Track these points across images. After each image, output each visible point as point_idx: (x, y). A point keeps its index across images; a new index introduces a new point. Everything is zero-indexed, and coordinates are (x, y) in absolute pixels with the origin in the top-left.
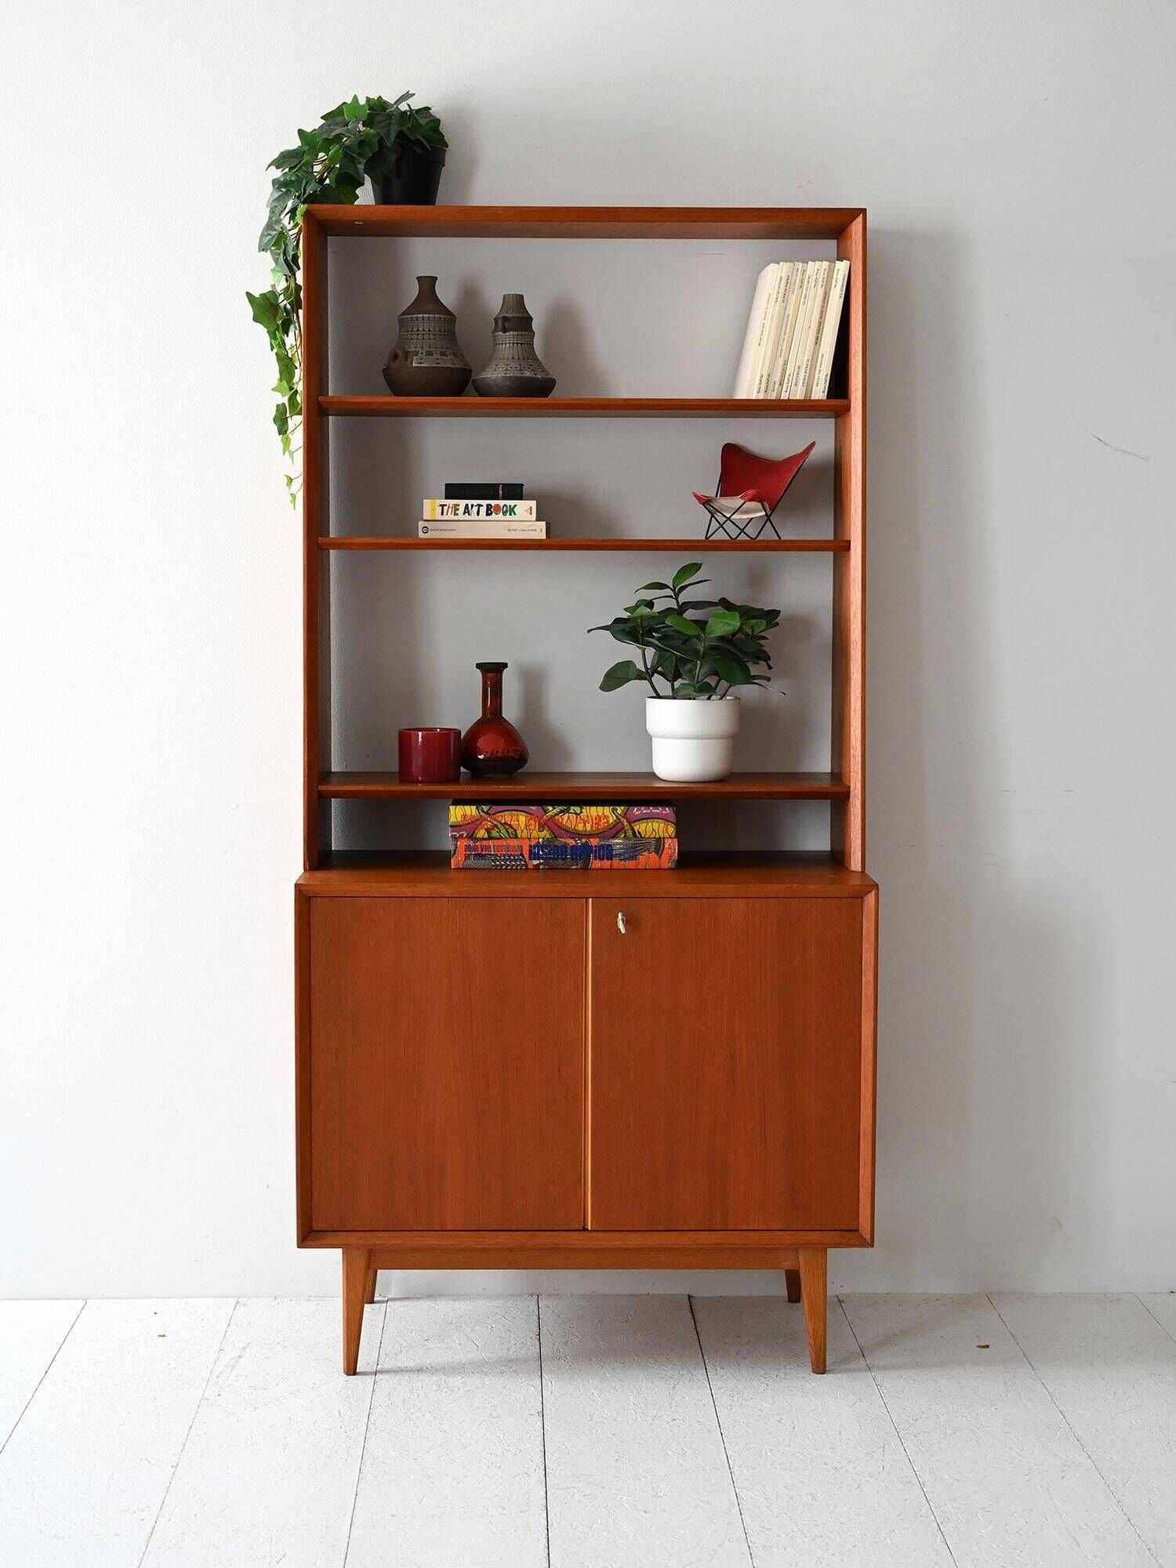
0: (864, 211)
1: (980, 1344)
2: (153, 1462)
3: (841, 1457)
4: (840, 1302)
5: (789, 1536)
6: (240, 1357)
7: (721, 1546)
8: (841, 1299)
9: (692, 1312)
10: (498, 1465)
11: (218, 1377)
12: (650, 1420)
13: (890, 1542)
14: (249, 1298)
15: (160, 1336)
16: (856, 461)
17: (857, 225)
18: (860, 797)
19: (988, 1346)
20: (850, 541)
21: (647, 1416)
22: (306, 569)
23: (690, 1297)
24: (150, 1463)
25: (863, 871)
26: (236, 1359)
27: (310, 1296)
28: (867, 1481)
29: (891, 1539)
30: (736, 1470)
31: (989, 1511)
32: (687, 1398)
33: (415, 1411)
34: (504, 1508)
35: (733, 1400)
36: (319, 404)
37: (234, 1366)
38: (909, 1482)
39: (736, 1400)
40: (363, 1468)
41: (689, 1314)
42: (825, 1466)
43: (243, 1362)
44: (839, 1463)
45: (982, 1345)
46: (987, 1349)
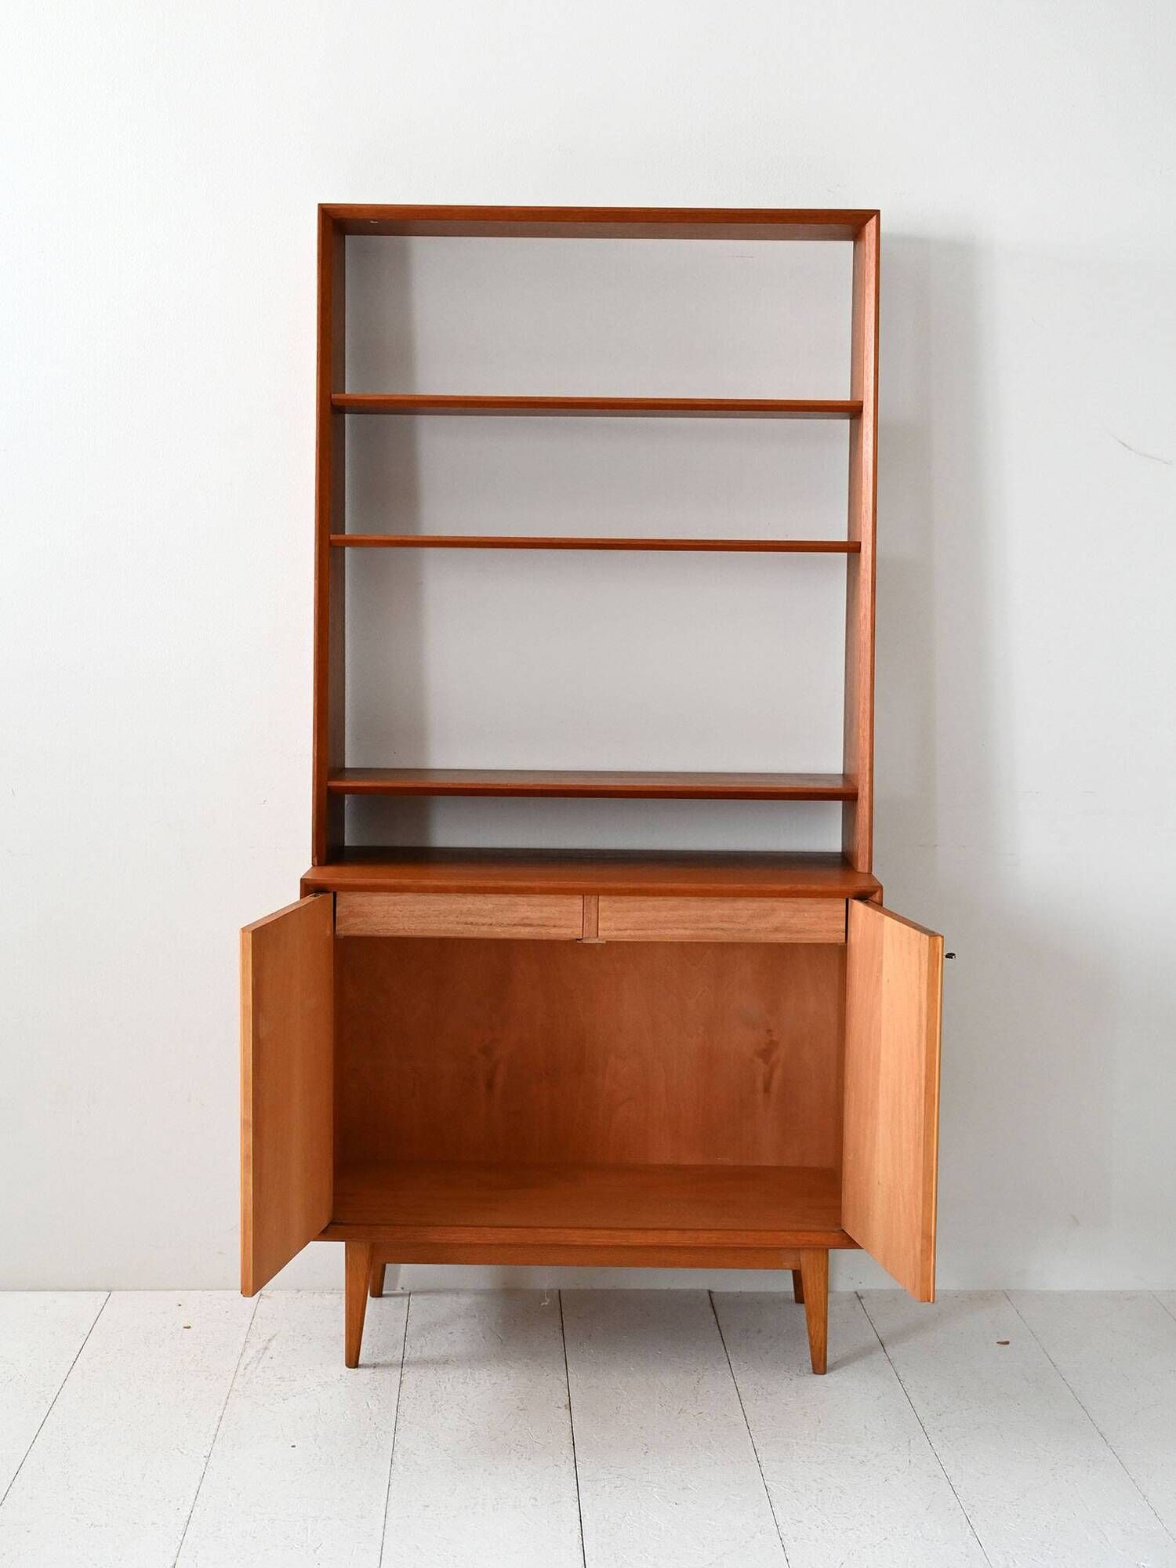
0: (877, 212)
1: (999, 1340)
2: (185, 1452)
3: (868, 1450)
4: (860, 1298)
5: (820, 1528)
6: (266, 1348)
7: (753, 1538)
8: (860, 1295)
9: (713, 1308)
10: (528, 1457)
11: (245, 1369)
12: (675, 1413)
13: (920, 1535)
14: (273, 1291)
15: (185, 1327)
16: (868, 462)
17: (870, 227)
18: (867, 797)
19: (1007, 1343)
20: (860, 543)
21: (673, 1409)
22: (317, 565)
23: (710, 1292)
24: (182, 1453)
25: (870, 873)
26: (262, 1351)
27: (333, 1289)
28: (895, 1474)
29: (921, 1532)
30: (763, 1464)
31: (1017, 1505)
32: (712, 1392)
33: (443, 1403)
34: (536, 1500)
35: (758, 1395)
36: (331, 402)
37: (261, 1358)
38: (935, 1476)
39: (760, 1393)
40: (394, 1459)
41: (711, 1310)
42: (853, 1460)
43: (269, 1353)
44: (866, 1456)
45: (1001, 1341)
46: (1006, 1346)
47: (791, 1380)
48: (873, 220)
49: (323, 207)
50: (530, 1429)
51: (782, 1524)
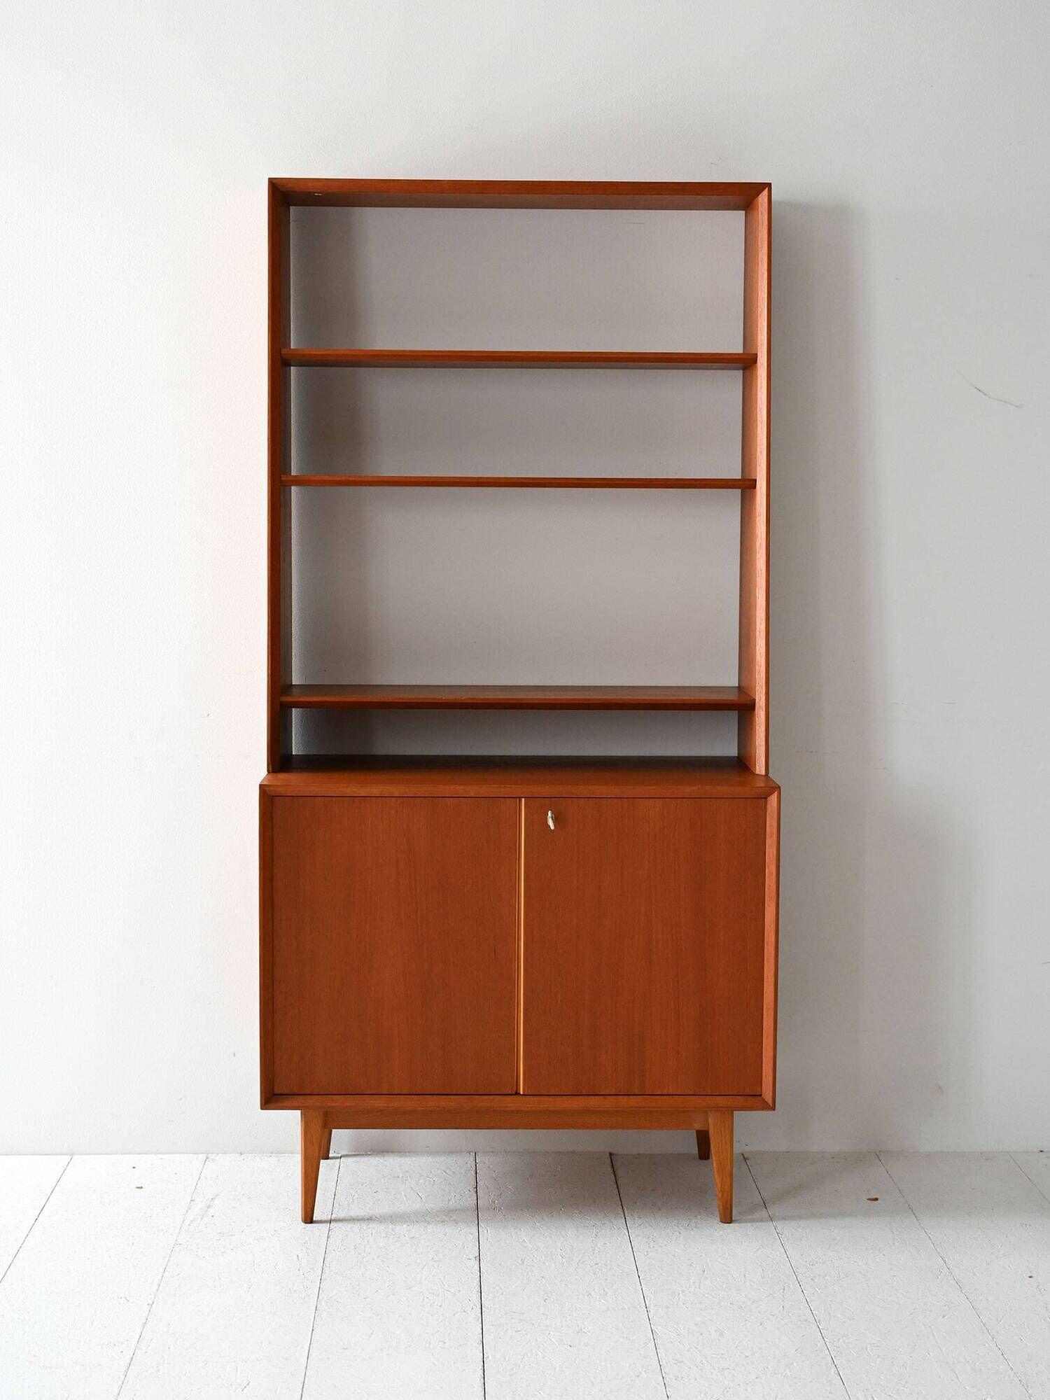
0: (769, 185)
1: (868, 1197)
2: (131, 1301)
3: (746, 1297)
4: (745, 1159)
5: (699, 1368)
6: (209, 1207)
7: (638, 1376)
8: (745, 1156)
9: (613, 1166)
10: (439, 1304)
11: (189, 1224)
12: (575, 1264)
13: (789, 1374)
14: (218, 1155)
15: (137, 1188)
16: (762, 408)
17: (763, 198)
18: (764, 708)
19: (877, 1199)
20: (756, 480)
21: (573, 1260)
22: (270, 503)
23: (611, 1154)
24: (128, 1301)
25: (767, 774)
26: (206, 1209)
27: (272, 1153)
28: (769, 1319)
29: (790, 1372)
30: (652, 1309)
31: (877, 1346)
32: (608, 1245)
33: (365, 1255)
34: (445, 1343)
35: (649, 1247)
36: (281, 357)
37: (203, 1216)
38: (806, 1321)
39: (652, 1246)
40: (319, 1306)
41: (610, 1170)
42: (731, 1306)
43: (211, 1211)
44: (744, 1303)
45: (872, 1198)
46: (876, 1202)
47: (680, 1233)
48: (765, 192)
49: (274, 181)
50: (442, 1279)
51: (665, 1365)
